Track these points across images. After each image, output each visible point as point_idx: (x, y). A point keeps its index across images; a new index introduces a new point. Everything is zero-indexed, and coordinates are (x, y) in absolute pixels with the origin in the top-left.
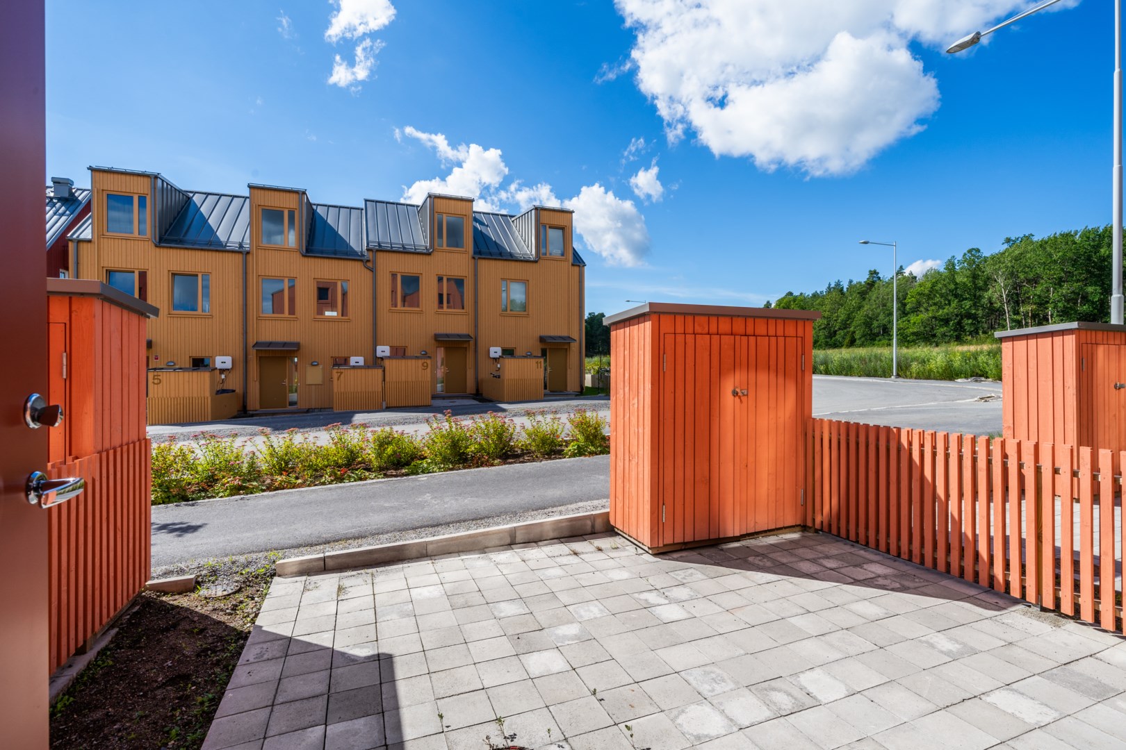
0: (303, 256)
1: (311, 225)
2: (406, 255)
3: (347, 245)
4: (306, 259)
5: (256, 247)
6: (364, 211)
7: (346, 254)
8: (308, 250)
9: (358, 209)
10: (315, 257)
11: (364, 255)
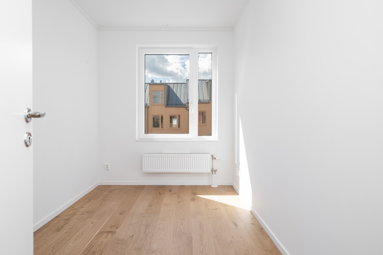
0: (166, 107)
1: (168, 93)
2: (201, 104)
3: (180, 101)
4: (167, 108)
5: (151, 105)
6: (186, 84)
7: (180, 105)
8: (167, 104)
9: (184, 83)
10: (169, 107)
11: (186, 105)
